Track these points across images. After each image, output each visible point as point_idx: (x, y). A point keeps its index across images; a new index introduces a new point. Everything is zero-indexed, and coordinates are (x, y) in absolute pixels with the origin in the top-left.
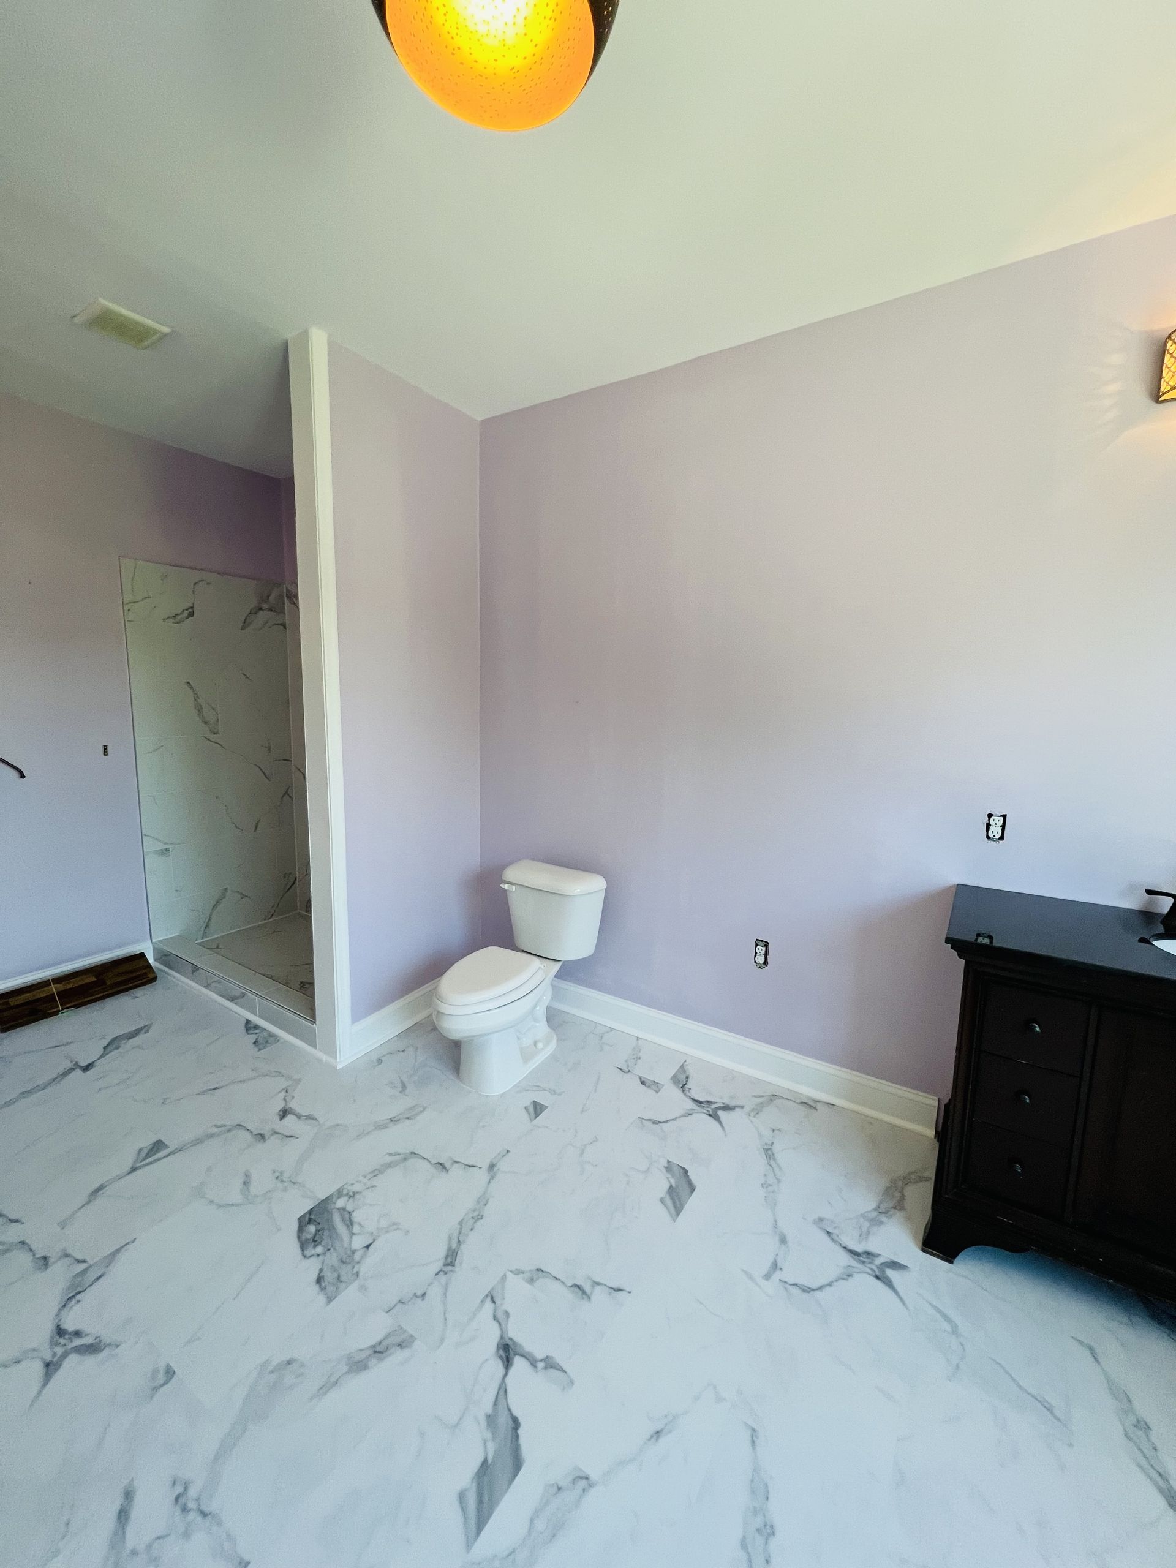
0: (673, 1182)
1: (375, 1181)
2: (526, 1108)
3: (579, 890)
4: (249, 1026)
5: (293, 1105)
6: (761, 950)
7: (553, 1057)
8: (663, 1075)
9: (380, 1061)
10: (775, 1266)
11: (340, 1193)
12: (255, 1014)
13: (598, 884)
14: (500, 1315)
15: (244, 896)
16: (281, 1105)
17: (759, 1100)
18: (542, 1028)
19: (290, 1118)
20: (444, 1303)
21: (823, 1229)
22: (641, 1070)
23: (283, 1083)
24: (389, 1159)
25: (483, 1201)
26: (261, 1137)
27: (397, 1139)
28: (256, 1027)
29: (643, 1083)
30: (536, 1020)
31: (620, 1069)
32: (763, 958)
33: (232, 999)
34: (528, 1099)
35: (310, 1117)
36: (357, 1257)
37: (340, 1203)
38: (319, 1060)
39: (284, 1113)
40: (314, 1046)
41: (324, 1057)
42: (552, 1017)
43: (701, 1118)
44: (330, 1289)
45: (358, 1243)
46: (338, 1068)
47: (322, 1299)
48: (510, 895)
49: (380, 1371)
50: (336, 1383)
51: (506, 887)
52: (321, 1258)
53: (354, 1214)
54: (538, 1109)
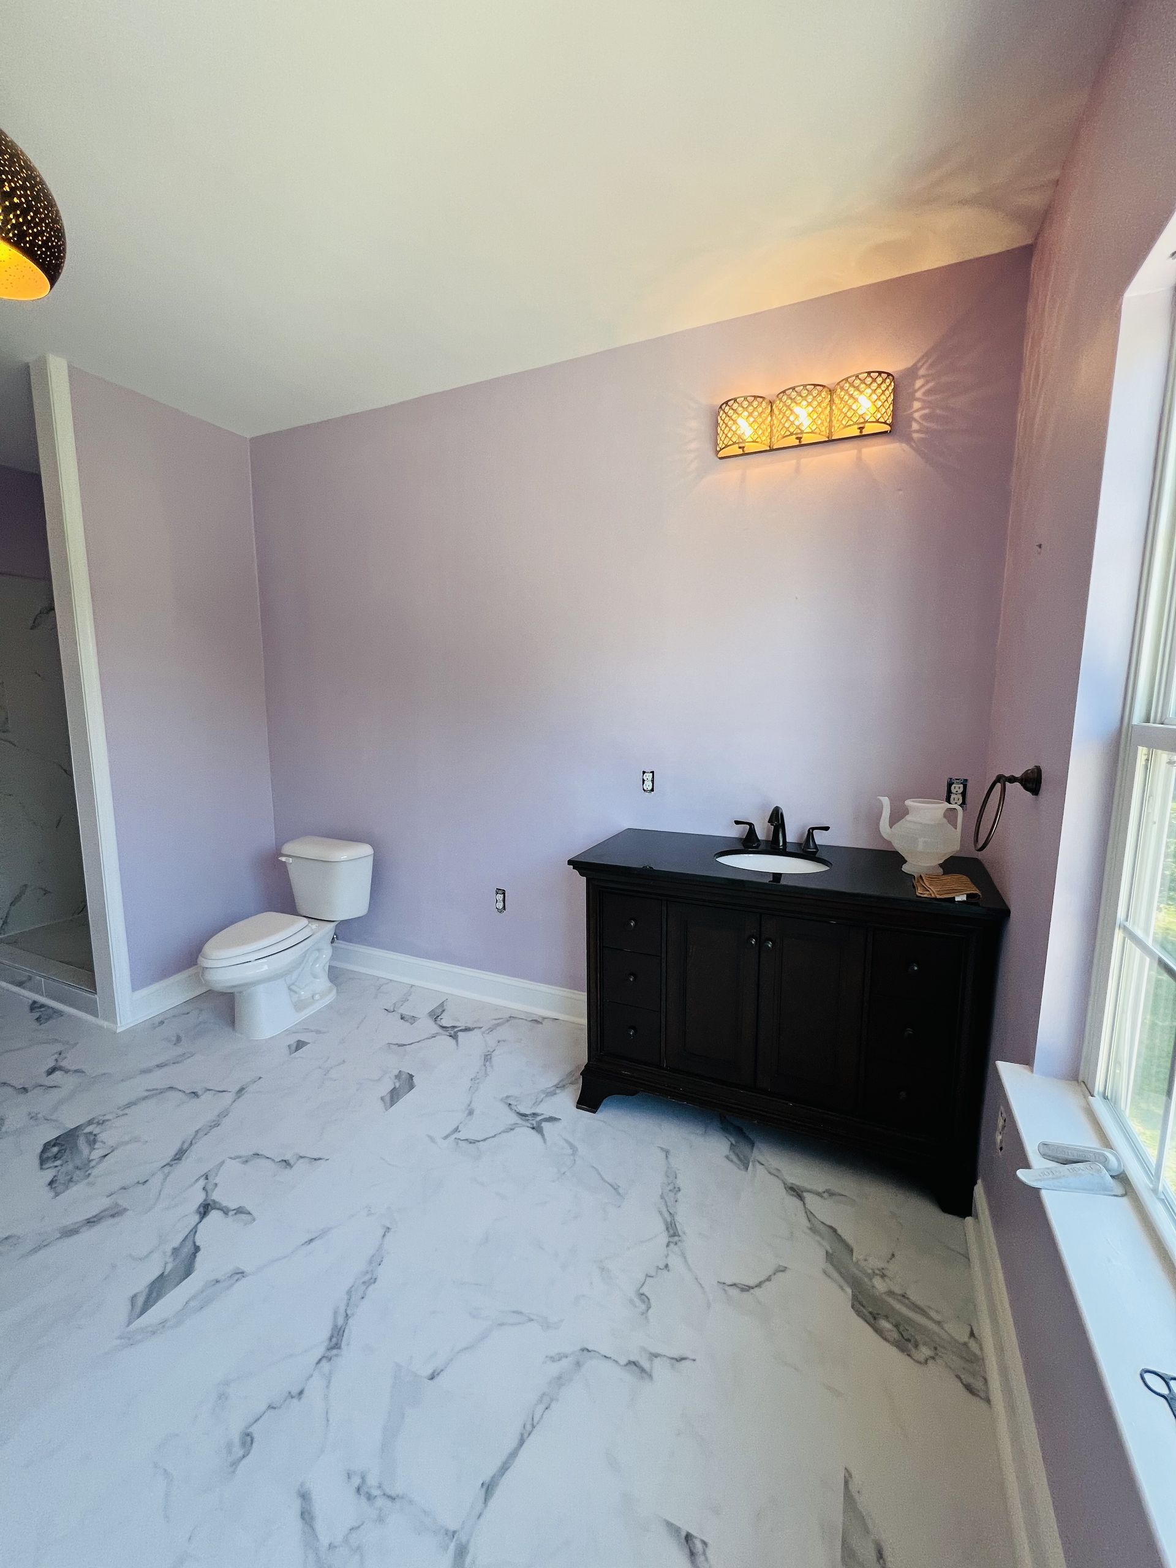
0: (397, 1085)
1: (126, 1111)
2: (289, 1046)
3: (345, 857)
4: (34, 1006)
5: (63, 1064)
6: (500, 897)
7: (329, 1007)
8: (422, 1010)
9: (162, 1023)
10: (456, 1130)
11: (90, 1122)
12: (42, 995)
13: (367, 850)
14: (210, 1187)
15: (46, 892)
16: (51, 1065)
17: (497, 1022)
18: (322, 983)
19: (58, 1074)
20: (162, 1184)
21: (506, 1103)
22: (404, 1010)
23: (59, 1047)
24: (146, 1094)
25: (224, 1114)
26: (25, 1090)
27: (156, 1080)
28: (42, 1006)
29: (402, 1018)
30: (315, 977)
31: (387, 1010)
32: (502, 904)
33: (20, 984)
34: (292, 1040)
35: (77, 1071)
36: (93, 1164)
37: (88, 1130)
38: (101, 1027)
39: (51, 1071)
40: (97, 1016)
41: (105, 1024)
42: (335, 975)
43: (445, 1041)
44: (59, 1189)
45: (96, 1155)
46: (118, 1031)
47: (52, 1194)
48: (289, 867)
49: (87, 1236)
50: (48, 1244)
51: (283, 859)
52: (57, 1169)
53: (98, 1136)
54: (300, 1045)
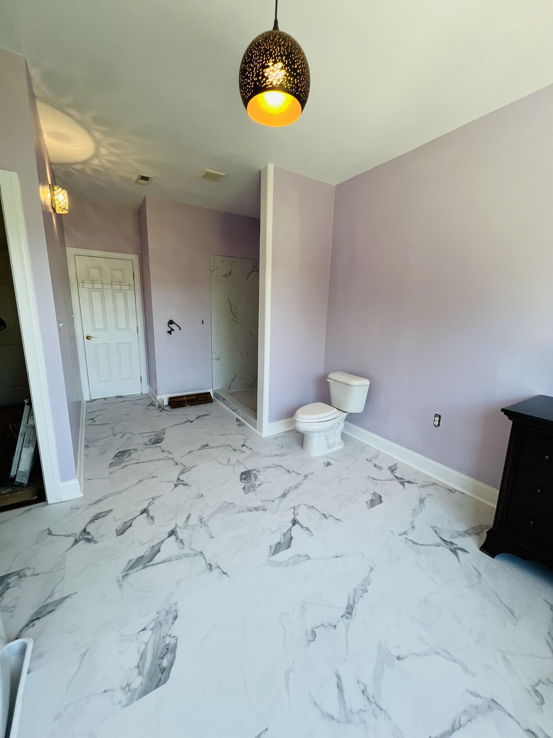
0: (374, 498)
1: (266, 470)
2: (324, 463)
3: (357, 384)
4: (238, 420)
5: (246, 444)
6: (437, 419)
7: (341, 450)
8: (385, 466)
9: (277, 438)
10: (405, 533)
11: (255, 470)
12: (239, 416)
13: (367, 382)
14: (295, 513)
15: (242, 379)
16: (243, 443)
17: (426, 483)
18: (338, 439)
19: (244, 447)
20: (279, 505)
21: (434, 530)
22: (376, 462)
23: (244, 437)
24: (272, 465)
25: (300, 484)
26: (235, 450)
27: (275, 460)
28: (240, 420)
29: (375, 466)
30: (335, 434)
31: (367, 460)
32: (438, 423)
33: (234, 411)
34: (326, 461)
35: (250, 448)
36: (256, 486)
37: (254, 472)
38: (257, 434)
39: (243, 446)
40: (256, 429)
41: (259, 433)
42: (344, 436)
43: (397, 484)
44: (246, 491)
45: (257, 483)
46: (263, 437)
47: (244, 493)
48: (330, 384)
49: (255, 513)
50: (243, 511)
51: (328, 380)
52: (245, 484)
53: (257, 476)
54: (329, 464)
